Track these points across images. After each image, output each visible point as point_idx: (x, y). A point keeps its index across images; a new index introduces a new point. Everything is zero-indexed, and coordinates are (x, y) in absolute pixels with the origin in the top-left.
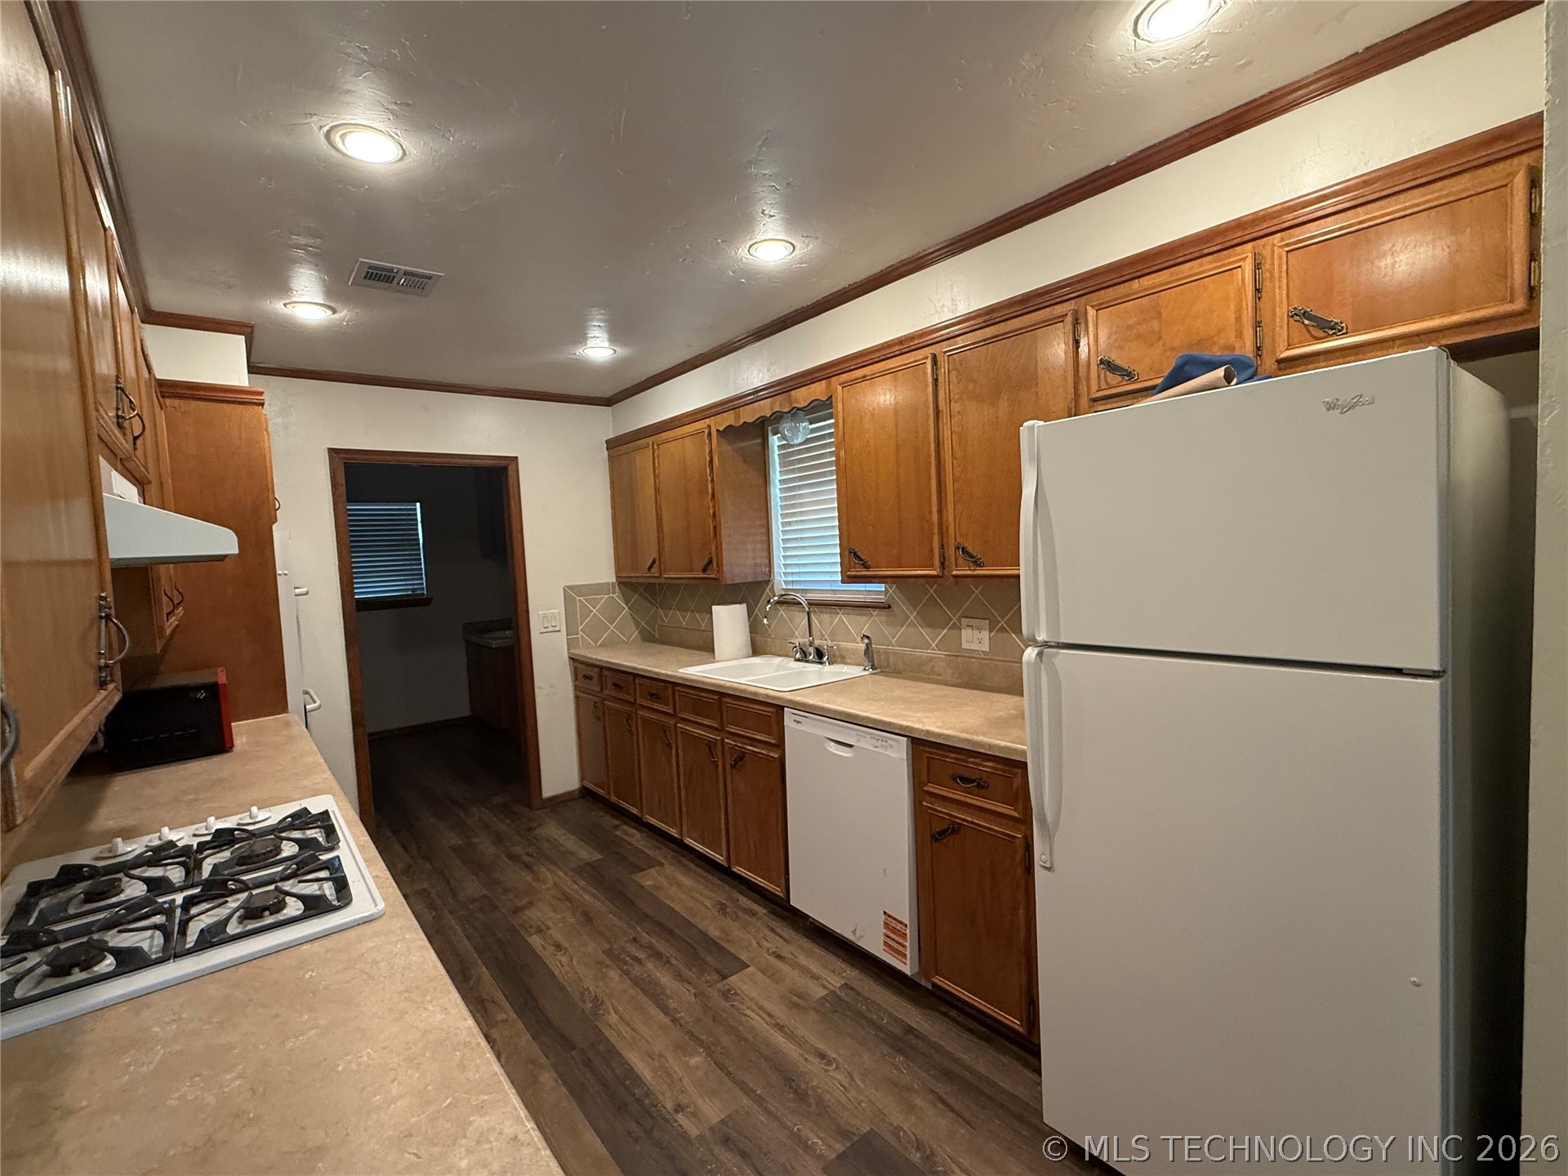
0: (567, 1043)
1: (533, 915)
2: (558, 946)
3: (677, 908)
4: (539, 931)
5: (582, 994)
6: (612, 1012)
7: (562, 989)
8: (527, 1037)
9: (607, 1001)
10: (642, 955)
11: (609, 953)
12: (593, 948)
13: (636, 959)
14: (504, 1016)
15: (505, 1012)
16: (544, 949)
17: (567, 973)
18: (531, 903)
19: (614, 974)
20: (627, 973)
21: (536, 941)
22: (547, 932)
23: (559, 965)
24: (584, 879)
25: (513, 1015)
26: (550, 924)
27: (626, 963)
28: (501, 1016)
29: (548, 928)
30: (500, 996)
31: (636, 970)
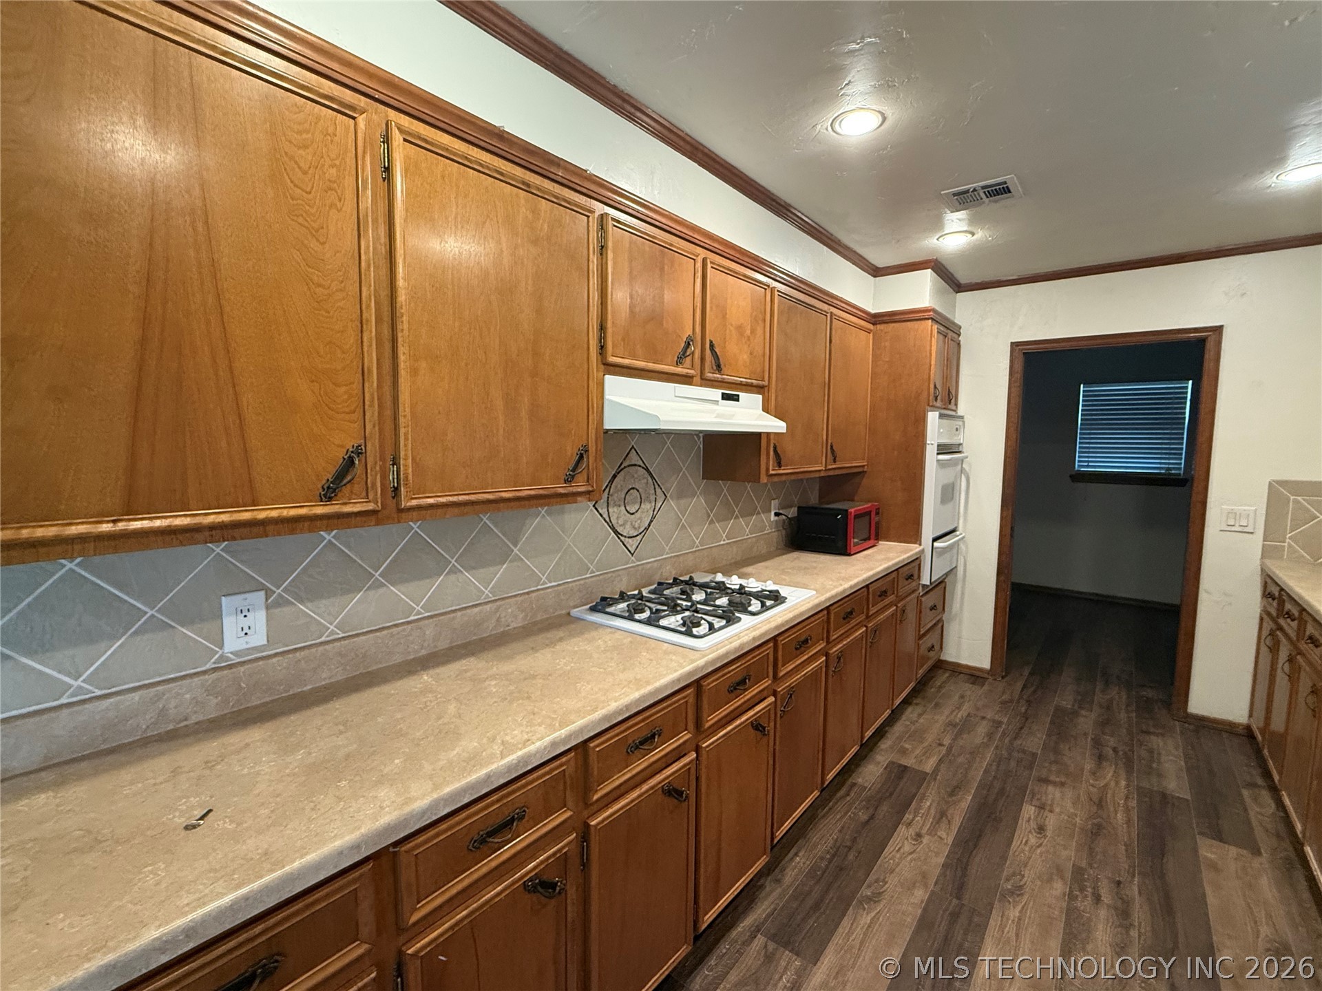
0: (959, 890)
1: (1053, 793)
2: (1041, 829)
3: (1211, 900)
4: (1042, 807)
5: (1014, 874)
6: (1019, 908)
7: (1004, 858)
8: (941, 860)
9: (1026, 897)
10: (1106, 899)
11: (1078, 872)
12: (1069, 854)
13: (1097, 899)
14: (944, 836)
15: (948, 834)
16: (1029, 821)
17: (1023, 851)
18: (1063, 784)
19: (1059, 887)
20: (1072, 897)
21: (1029, 811)
22: (1046, 812)
23: (1024, 839)
24: (1139, 802)
25: (950, 841)
26: (1057, 810)
27: (1082, 889)
28: (942, 833)
29: (1051, 811)
30: (957, 822)
31: (1085, 904)
